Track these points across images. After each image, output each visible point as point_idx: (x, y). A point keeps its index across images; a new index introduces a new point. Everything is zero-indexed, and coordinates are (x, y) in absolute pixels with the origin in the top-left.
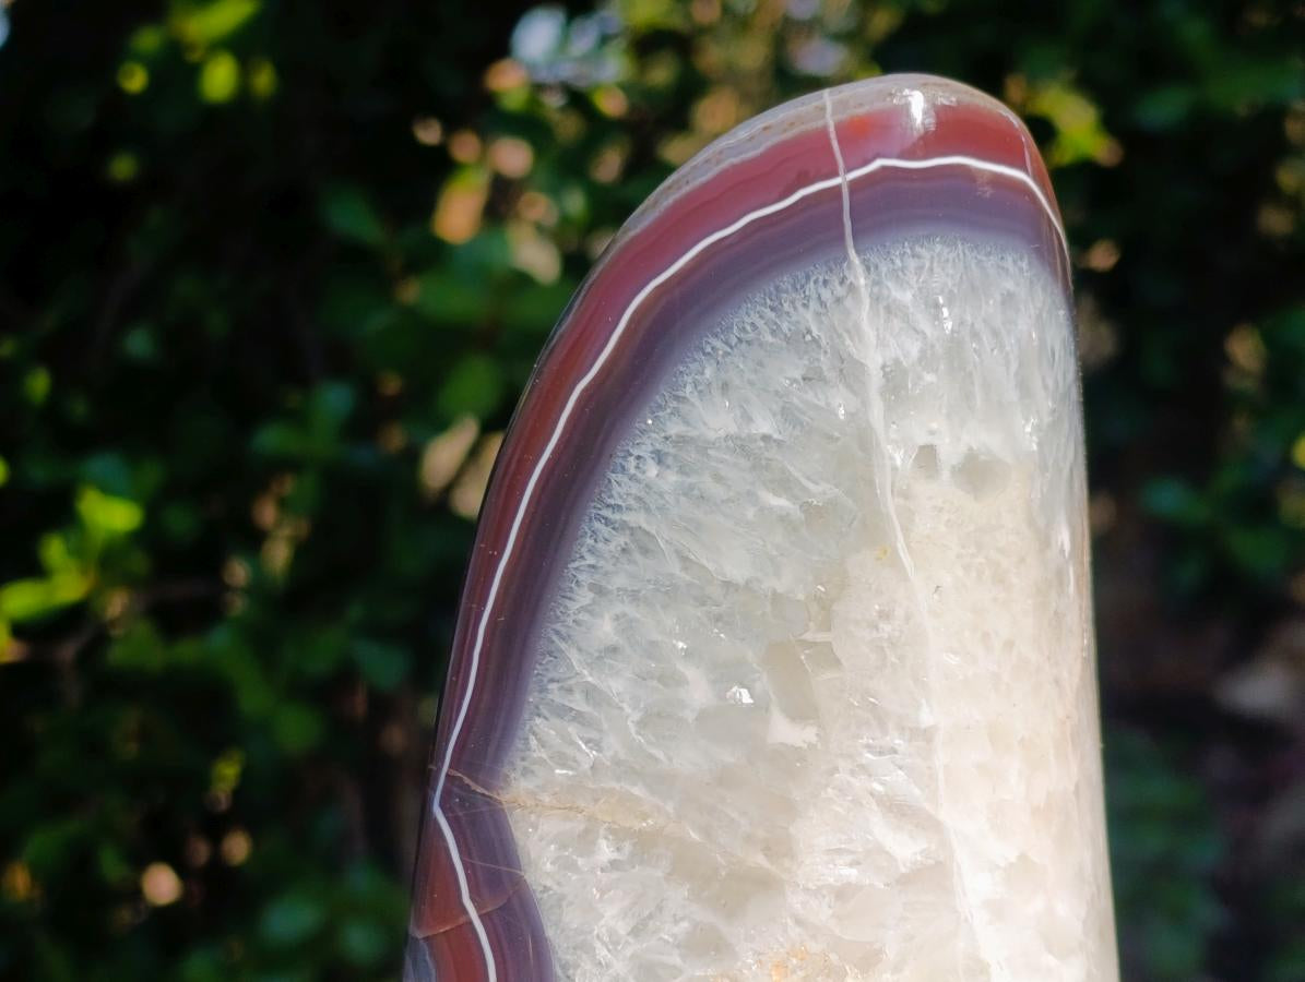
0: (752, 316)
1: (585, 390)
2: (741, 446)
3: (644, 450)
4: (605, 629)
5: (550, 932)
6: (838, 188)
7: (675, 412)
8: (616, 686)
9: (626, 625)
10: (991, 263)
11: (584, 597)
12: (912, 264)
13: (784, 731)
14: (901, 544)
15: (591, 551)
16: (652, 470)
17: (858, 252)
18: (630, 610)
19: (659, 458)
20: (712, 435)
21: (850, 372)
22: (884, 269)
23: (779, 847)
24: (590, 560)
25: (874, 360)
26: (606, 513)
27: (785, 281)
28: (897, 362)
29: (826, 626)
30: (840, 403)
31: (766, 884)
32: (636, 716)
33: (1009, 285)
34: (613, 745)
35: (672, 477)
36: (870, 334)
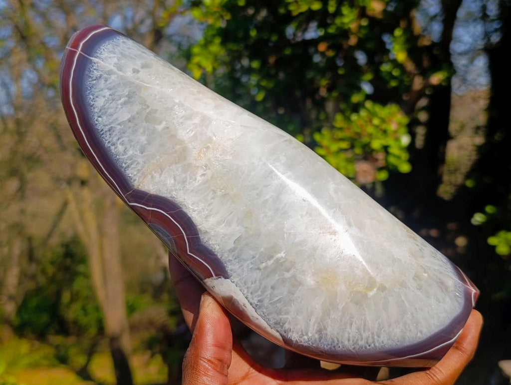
0: (89, 82)
1: (79, 122)
2: (107, 101)
3: (96, 118)
4: (121, 148)
5: (163, 196)
6: (80, 54)
7: (94, 108)
8: (130, 152)
9: (122, 144)
10: (115, 40)
11: (113, 148)
12: (102, 50)
13: (160, 128)
14: (145, 84)
15: (106, 140)
16: (100, 119)
17: (92, 57)
18: (120, 141)
19: (99, 117)
20: (102, 104)
21: (110, 73)
22: (98, 55)
23: (181, 142)
24: (107, 142)
25: (112, 67)
26: (102, 133)
27: (87, 72)
28: (115, 64)
29: (148, 107)
30: (113, 77)
31: (184, 150)
32: (138, 152)
33: (122, 40)
34: (140, 160)
35: (105, 118)
36: (107, 65)
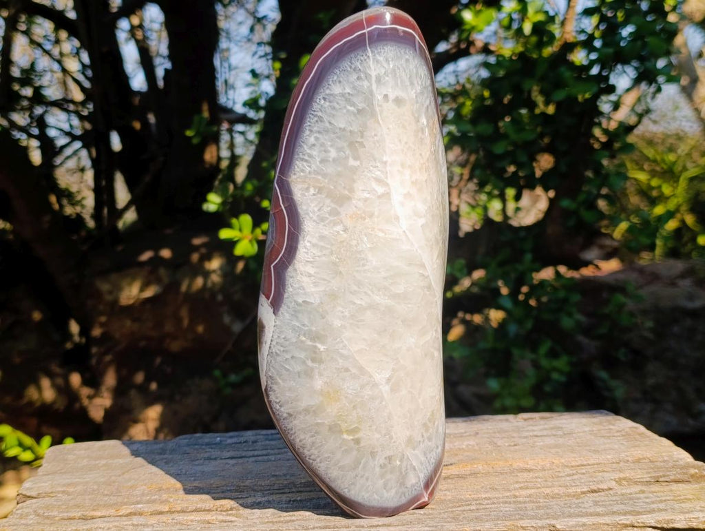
0: (345, 64)
1: (307, 84)
2: (343, 95)
3: (321, 97)
4: (312, 140)
5: (300, 210)
6: (364, 34)
7: (328, 88)
8: (314, 153)
9: (317, 139)
10: (402, 51)
11: (307, 132)
12: (382, 51)
13: (352, 162)
14: (379, 118)
15: (309, 121)
16: (322, 102)
17: (370, 48)
18: (317, 135)
19: (324, 99)
20: (336, 93)
21: (368, 77)
22: (376, 52)
23: (352, 190)
24: (309, 124)
25: (373, 74)
26: (313, 113)
27: (353, 55)
28: (379, 74)
29: (362, 137)
30: (366, 84)
31: (349, 198)
32: (319, 160)
33: (407, 57)
34: (314, 167)
35: (328, 103)
36: (372, 67)
